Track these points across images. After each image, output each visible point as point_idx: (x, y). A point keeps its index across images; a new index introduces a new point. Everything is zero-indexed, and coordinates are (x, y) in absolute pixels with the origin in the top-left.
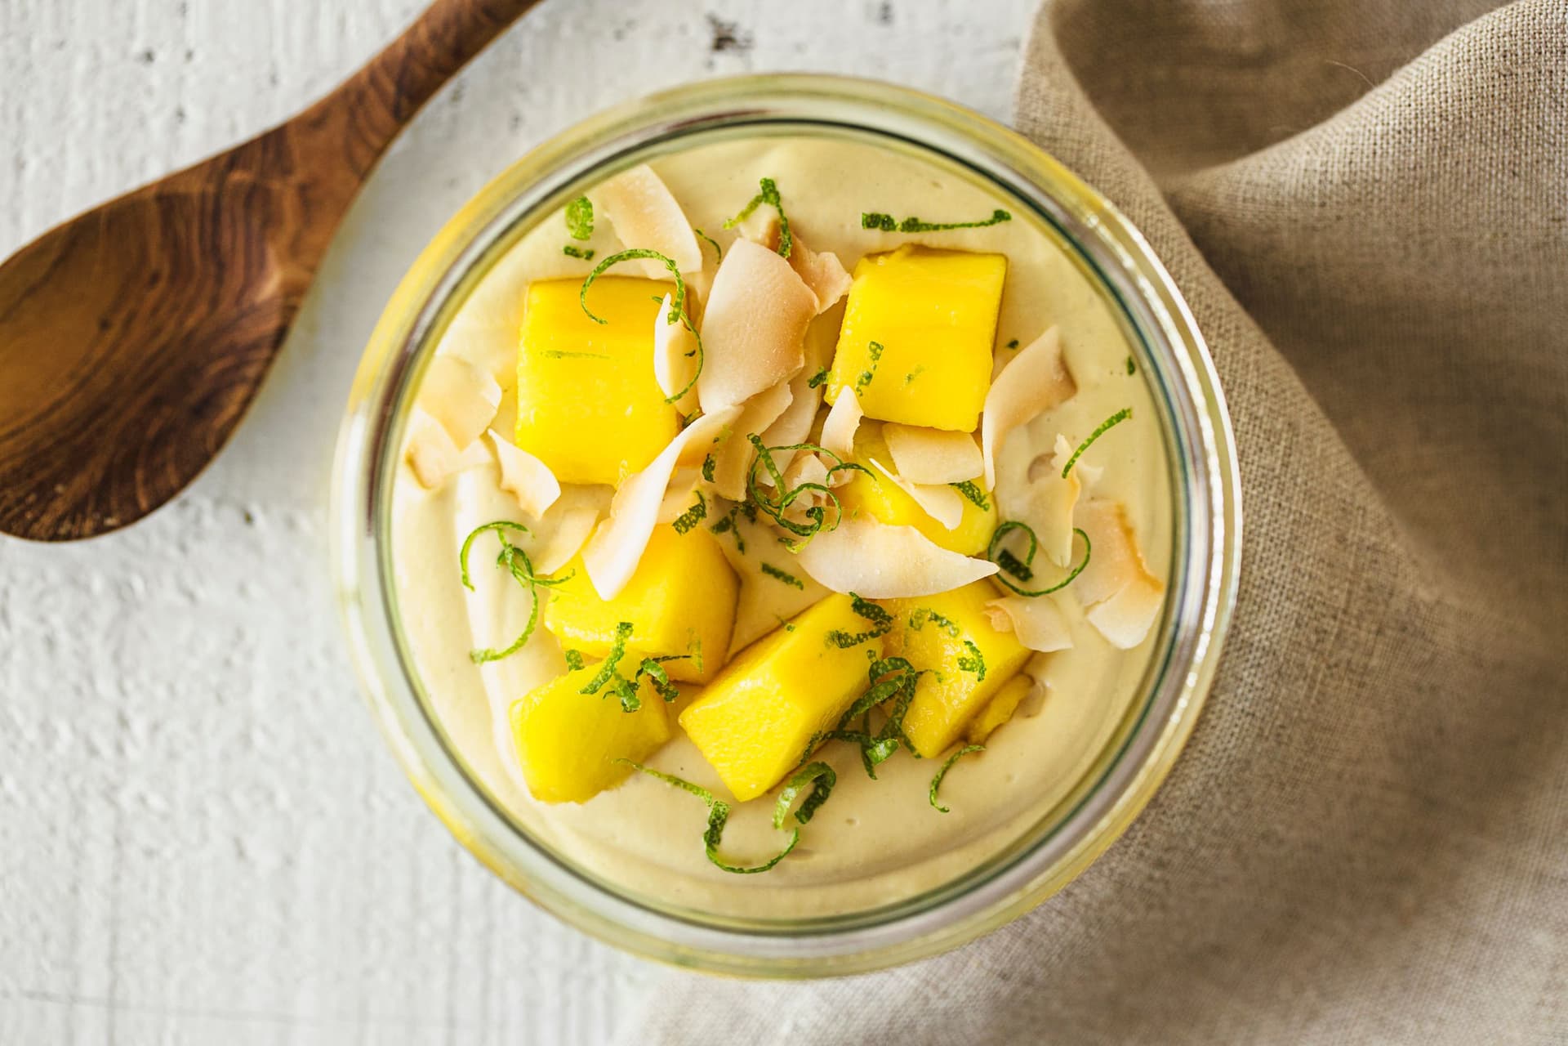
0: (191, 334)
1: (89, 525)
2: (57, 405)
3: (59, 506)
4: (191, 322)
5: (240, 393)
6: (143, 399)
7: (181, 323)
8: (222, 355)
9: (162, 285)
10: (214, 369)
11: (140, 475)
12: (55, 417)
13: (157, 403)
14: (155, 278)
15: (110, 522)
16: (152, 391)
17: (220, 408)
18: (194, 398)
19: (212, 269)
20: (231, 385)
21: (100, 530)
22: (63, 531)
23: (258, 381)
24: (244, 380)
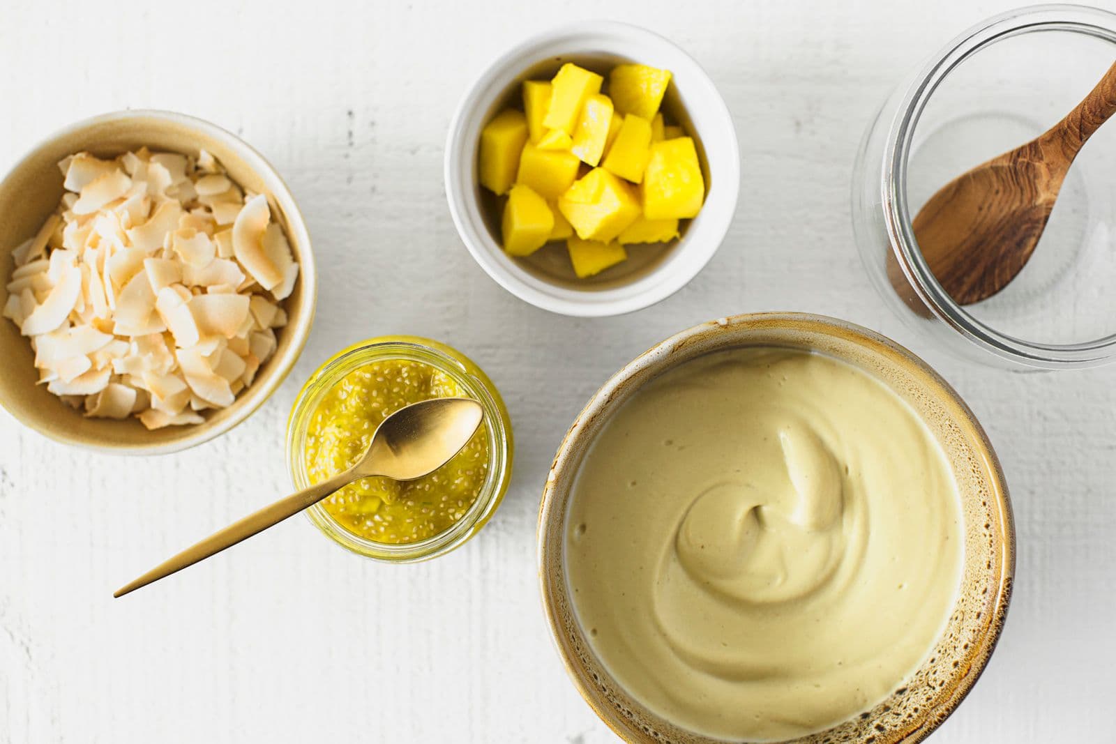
0: (1014, 212)
1: (975, 297)
2: (965, 241)
3: (965, 288)
4: (1014, 208)
5: (1033, 241)
6: (998, 238)
7: (1010, 208)
8: (1026, 222)
9: (1000, 194)
10: (1024, 227)
11: (997, 272)
12: (964, 247)
13: (1003, 239)
14: (997, 192)
15: (984, 296)
16: (1001, 234)
17: (1026, 245)
18: (1017, 239)
19: (1019, 190)
20: (1030, 236)
21: (980, 300)
22: (966, 300)
23: (1039, 237)
24: (1034, 235)
